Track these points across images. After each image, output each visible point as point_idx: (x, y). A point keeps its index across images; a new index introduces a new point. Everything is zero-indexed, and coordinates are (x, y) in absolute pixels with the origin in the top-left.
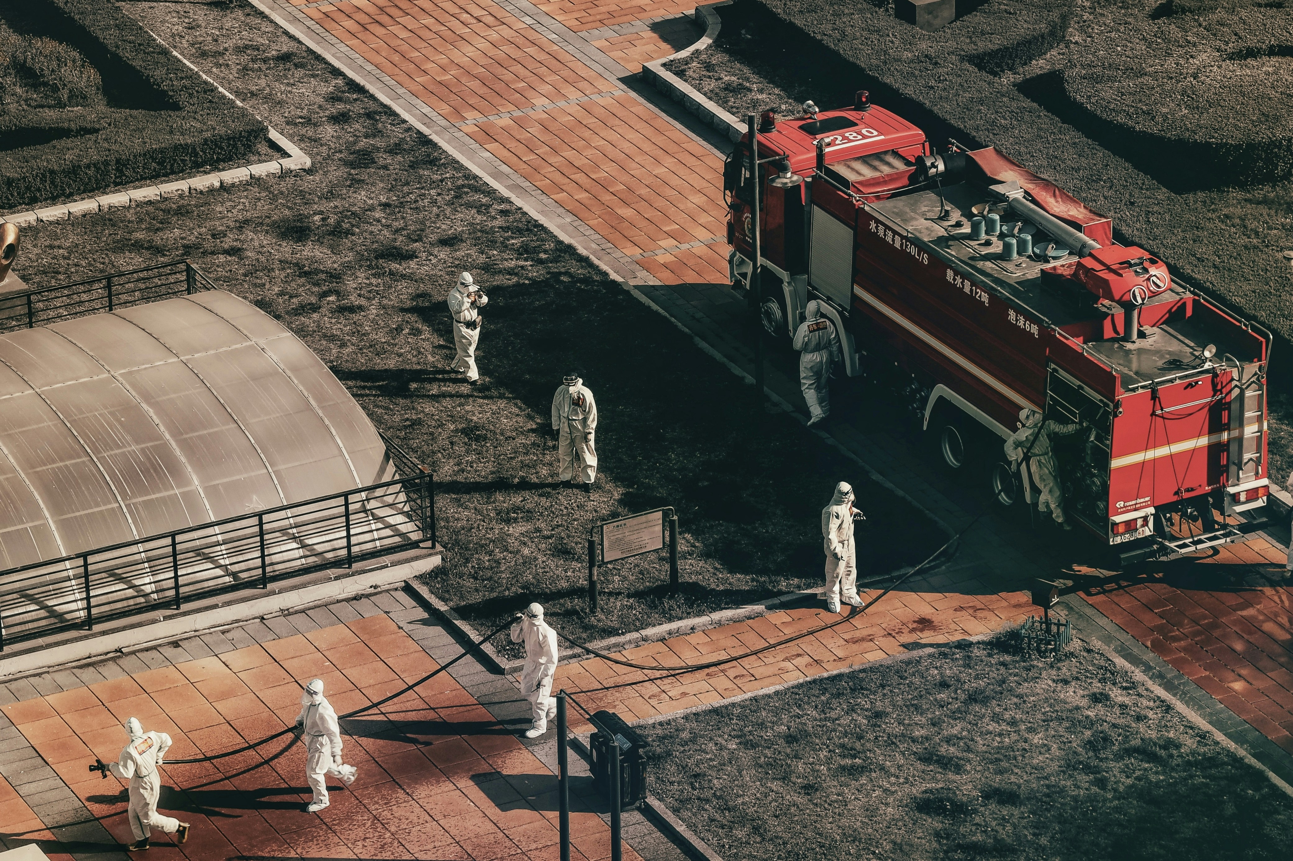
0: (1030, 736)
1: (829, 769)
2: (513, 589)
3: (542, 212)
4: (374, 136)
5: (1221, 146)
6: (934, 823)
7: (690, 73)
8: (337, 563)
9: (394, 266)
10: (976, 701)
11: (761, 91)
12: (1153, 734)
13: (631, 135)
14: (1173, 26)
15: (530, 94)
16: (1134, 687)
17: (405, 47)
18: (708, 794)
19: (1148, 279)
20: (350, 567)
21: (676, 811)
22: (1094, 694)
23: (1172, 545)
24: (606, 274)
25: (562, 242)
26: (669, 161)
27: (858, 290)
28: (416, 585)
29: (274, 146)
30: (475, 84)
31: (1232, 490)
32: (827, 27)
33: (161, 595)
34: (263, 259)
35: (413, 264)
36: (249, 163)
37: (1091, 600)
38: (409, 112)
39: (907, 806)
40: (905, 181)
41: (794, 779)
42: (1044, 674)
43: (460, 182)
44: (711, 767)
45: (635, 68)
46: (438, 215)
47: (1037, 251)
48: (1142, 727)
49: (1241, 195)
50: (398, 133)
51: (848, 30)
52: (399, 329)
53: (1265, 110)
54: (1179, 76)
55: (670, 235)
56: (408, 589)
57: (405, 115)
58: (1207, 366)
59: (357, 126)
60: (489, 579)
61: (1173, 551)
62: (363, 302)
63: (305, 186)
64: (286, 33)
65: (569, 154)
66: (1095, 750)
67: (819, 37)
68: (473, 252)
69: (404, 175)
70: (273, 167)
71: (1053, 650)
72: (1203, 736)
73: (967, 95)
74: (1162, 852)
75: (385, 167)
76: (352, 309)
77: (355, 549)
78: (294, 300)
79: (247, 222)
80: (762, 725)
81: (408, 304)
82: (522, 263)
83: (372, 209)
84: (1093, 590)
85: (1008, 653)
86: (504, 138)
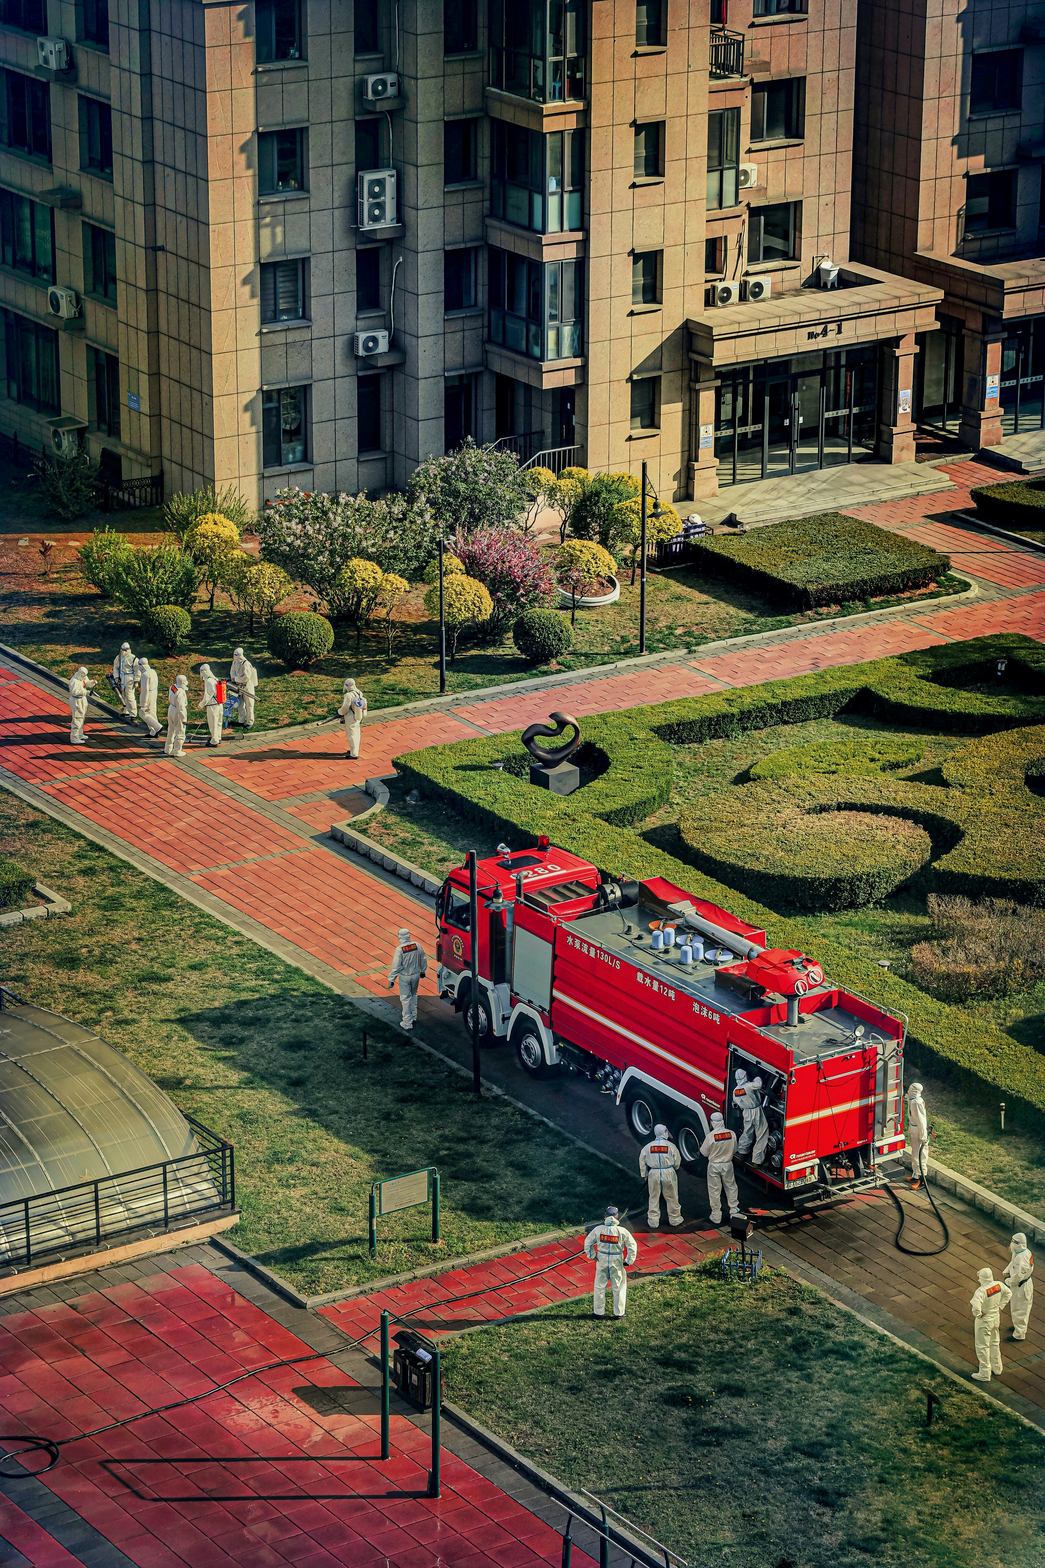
0: (744, 1343)
1: (587, 1374)
2: (303, 1240)
3: (269, 942)
4: (119, 885)
5: (814, 880)
6: (683, 1414)
7: (371, 831)
8: (154, 1224)
9: (155, 987)
10: (695, 1316)
11: (432, 844)
12: (842, 1339)
13: (330, 881)
14: (758, 789)
15: (240, 849)
16: (820, 1303)
17: (130, 815)
18: (491, 1397)
19: (808, 975)
20: (166, 1226)
21: (468, 1411)
22: (789, 1309)
23: (834, 1189)
24: (331, 990)
25: (290, 966)
26: (365, 901)
27: (556, 993)
28: (219, 1239)
29: (37, 894)
30: (194, 843)
31: (878, 1144)
32: (481, 793)
33: (14, 1253)
34: (45, 984)
35: (170, 985)
36: (19, 908)
37: (770, 1235)
38: (144, 865)
39: (656, 1400)
40: (590, 905)
41: (560, 1382)
42: (745, 1294)
43: (197, 920)
44: (490, 1376)
45: (324, 828)
46: (184, 946)
47: (708, 957)
48: (831, 1333)
49: (831, 919)
50: (137, 884)
51: (498, 794)
52: (169, 1037)
53: (845, 851)
54: (771, 827)
55: (376, 958)
56: (214, 1243)
57: (141, 868)
58: (858, 1043)
59: (103, 877)
60: (282, 1232)
61: (834, 1194)
62: (136, 1017)
63: (68, 926)
64: (30, 805)
65: (282, 896)
66: (798, 1352)
67: (475, 800)
68: (218, 974)
69: (150, 916)
70: (40, 910)
71: (750, 1275)
72: (882, 1338)
73: (604, 844)
74: (866, 1429)
75: (133, 910)
76: (126, 1022)
77: (171, 1212)
78: (77, 1016)
79: (26, 955)
80: (526, 1341)
81: (173, 1017)
82: (261, 983)
83: (128, 942)
84: (770, 1228)
85: (715, 1278)
86: (225, 884)
